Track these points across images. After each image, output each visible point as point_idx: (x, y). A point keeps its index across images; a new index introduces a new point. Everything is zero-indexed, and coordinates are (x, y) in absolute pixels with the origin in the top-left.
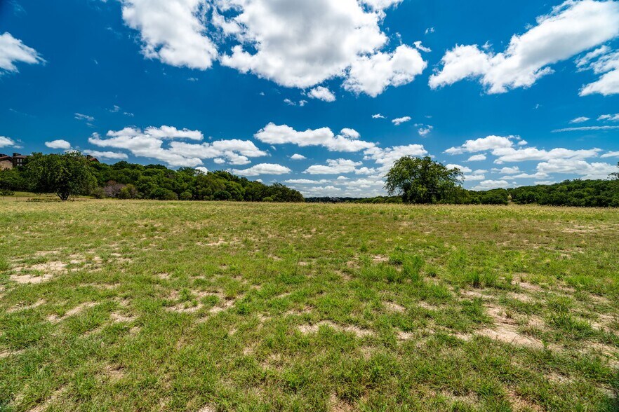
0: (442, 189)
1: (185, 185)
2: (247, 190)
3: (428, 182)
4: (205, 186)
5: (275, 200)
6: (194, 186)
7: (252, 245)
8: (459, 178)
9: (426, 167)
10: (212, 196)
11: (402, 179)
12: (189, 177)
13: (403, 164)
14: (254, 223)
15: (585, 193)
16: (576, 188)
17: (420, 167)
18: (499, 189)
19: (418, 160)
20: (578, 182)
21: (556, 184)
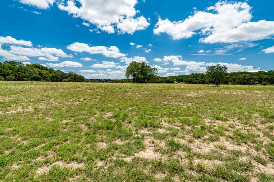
0: (149, 76)
1: (10, 71)
2: (53, 75)
3: (143, 73)
4: (25, 73)
5: (69, 81)
6: (17, 72)
7: (39, 111)
8: (156, 72)
9: (143, 67)
10: (29, 78)
11: (133, 71)
12: (13, 66)
13: (133, 65)
14: (47, 96)
15: (199, 78)
16: (196, 76)
17: (140, 66)
18: (171, 76)
19: (139, 63)
20: (196, 74)
21: (190, 75)
